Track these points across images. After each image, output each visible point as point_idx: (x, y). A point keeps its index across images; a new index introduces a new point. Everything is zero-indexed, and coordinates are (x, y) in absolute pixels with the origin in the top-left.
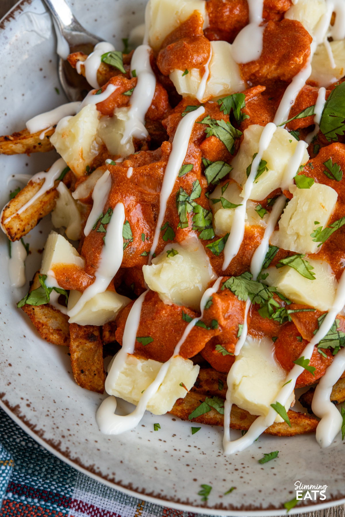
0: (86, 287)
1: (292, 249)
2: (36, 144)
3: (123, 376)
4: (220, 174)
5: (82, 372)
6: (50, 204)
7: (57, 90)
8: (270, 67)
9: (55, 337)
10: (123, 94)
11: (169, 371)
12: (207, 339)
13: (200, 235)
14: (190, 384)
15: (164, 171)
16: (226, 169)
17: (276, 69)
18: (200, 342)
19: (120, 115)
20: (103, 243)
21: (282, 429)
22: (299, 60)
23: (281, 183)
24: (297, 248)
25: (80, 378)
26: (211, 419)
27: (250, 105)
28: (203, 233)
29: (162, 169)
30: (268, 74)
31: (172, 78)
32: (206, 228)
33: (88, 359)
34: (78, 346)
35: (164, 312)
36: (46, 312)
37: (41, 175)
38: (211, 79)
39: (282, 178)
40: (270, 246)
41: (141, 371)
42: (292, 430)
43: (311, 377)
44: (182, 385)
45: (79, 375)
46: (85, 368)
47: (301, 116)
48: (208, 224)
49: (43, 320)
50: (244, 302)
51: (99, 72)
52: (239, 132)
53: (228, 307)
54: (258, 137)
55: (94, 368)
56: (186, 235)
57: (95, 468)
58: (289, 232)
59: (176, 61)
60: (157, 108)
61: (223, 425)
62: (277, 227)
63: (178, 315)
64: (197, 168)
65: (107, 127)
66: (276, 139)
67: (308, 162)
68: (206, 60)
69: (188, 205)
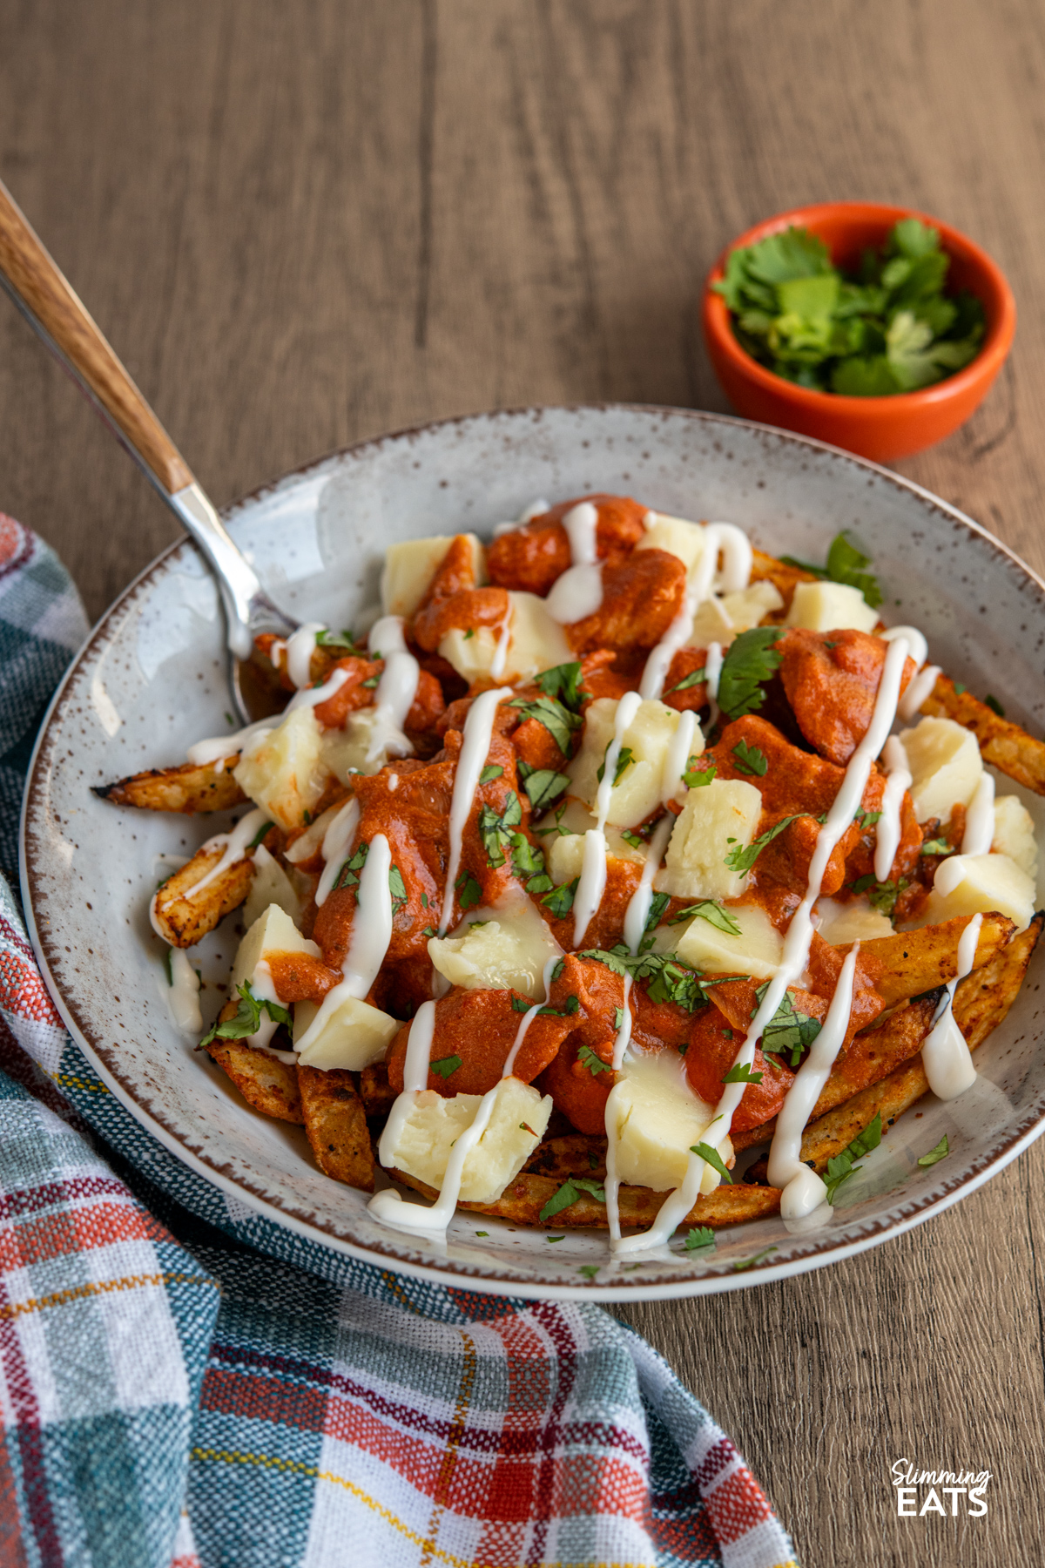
0: (327, 991)
1: (696, 892)
2: (207, 788)
3: (413, 1129)
4: (551, 789)
5: (331, 1148)
6: (240, 885)
7: (228, 717)
8: (620, 619)
9: (271, 1103)
10: (361, 686)
11: (497, 1104)
12: (563, 1035)
13: (528, 886)
14: (540, 1123)
15: (453, 776)
16: (560, 783)
17: (630, 624)
18: (549, 1042)
19: (359, 720)
20: (355, 902)
21: (719, 1211)
22: (669, 593)
23: (660, 792)
24: (703, 890)
25: (328, 1161)
26: (583, 1215)
27: (591, 681)
28: (531, 881)
29: (450, 772)
30: (617, 636)
31: (445, 652)
32: (537, 874)
33: (341, 1127)
34: (318, 1109)
35: (478, 999)
36: (251, 1059)
37: (221, 839)
38: (515, 648)
39: (661, 778)
40: (655, 893)
41: (445, 1115)
42: (737, 1211)
43: (758, 1111)
44: (525, 1127)
45: (325, 1155)
46: (335, 1141)
47: (683, 685)
48: (540, 868)
49: (247, 1072)
50: (619, 977)
51: (313, 661)
52: (577, 718)
53: (592, 976)
54: (612, 716)
55: (353, 1143)
56: (504, 884)
57: (384, 1245)
58: (685, 864)
59: (451, 614)
60: (424, 707)
61: (606, 1222)
62: (662, 864)
63: (505, 1002)
64: (510, 773)
65: (336, 745)
66: (643, 715)
67: (705, 753)
68: (502, 614)
69: (501, 835)
